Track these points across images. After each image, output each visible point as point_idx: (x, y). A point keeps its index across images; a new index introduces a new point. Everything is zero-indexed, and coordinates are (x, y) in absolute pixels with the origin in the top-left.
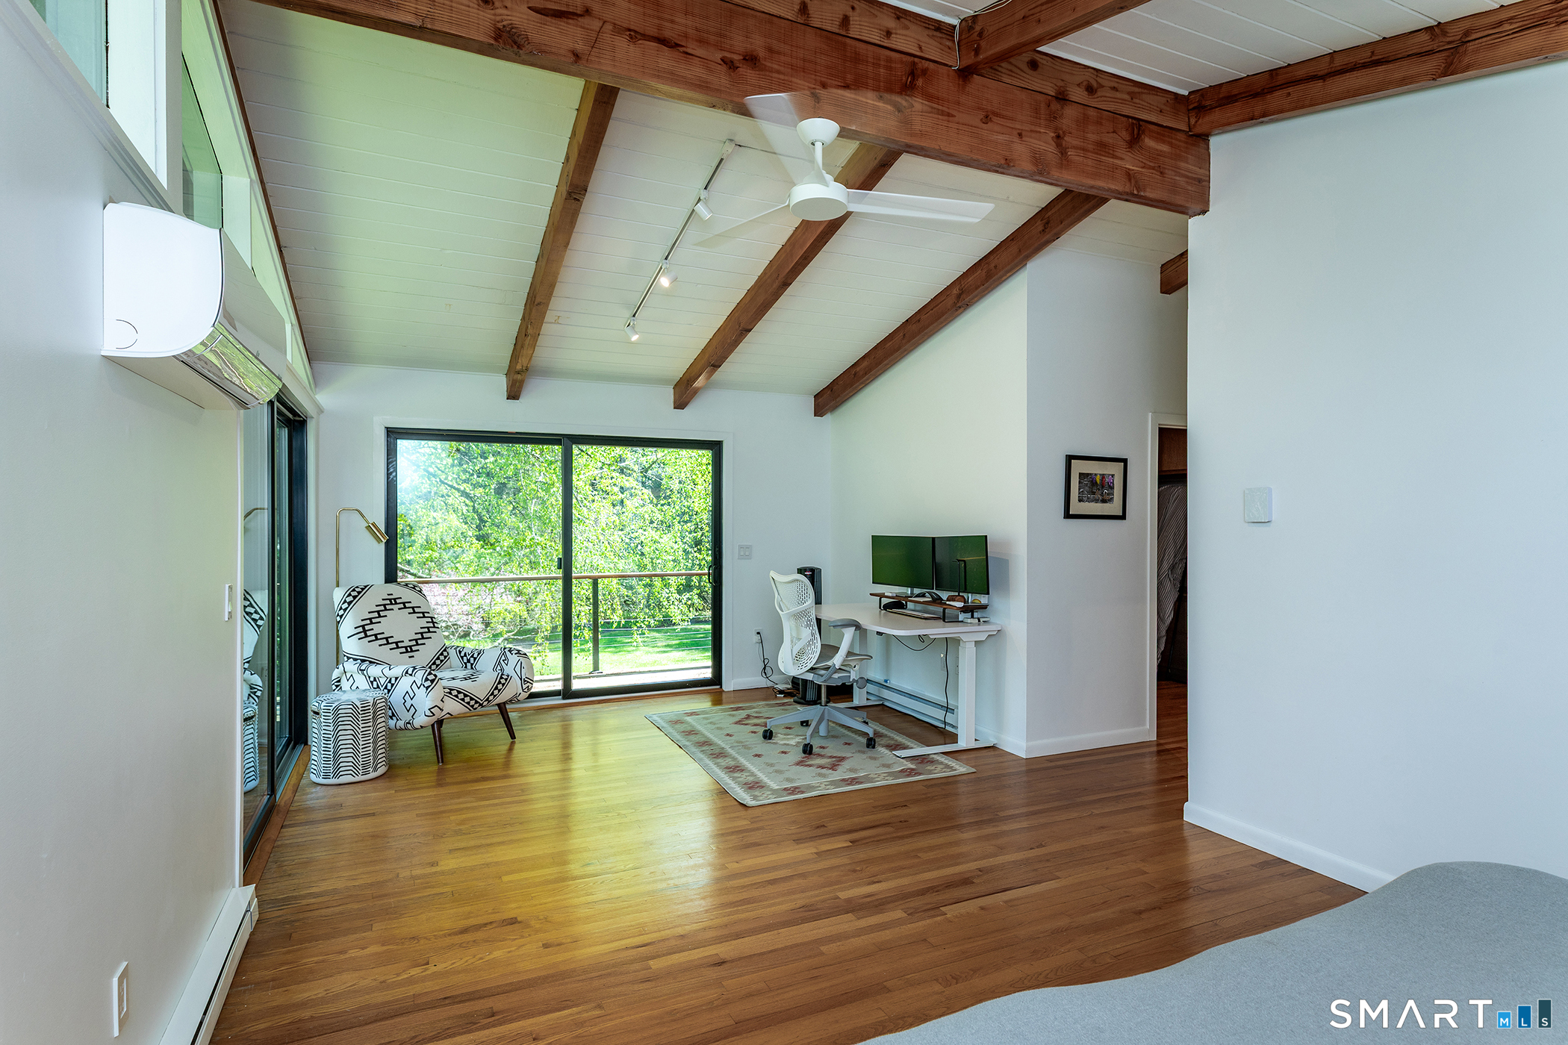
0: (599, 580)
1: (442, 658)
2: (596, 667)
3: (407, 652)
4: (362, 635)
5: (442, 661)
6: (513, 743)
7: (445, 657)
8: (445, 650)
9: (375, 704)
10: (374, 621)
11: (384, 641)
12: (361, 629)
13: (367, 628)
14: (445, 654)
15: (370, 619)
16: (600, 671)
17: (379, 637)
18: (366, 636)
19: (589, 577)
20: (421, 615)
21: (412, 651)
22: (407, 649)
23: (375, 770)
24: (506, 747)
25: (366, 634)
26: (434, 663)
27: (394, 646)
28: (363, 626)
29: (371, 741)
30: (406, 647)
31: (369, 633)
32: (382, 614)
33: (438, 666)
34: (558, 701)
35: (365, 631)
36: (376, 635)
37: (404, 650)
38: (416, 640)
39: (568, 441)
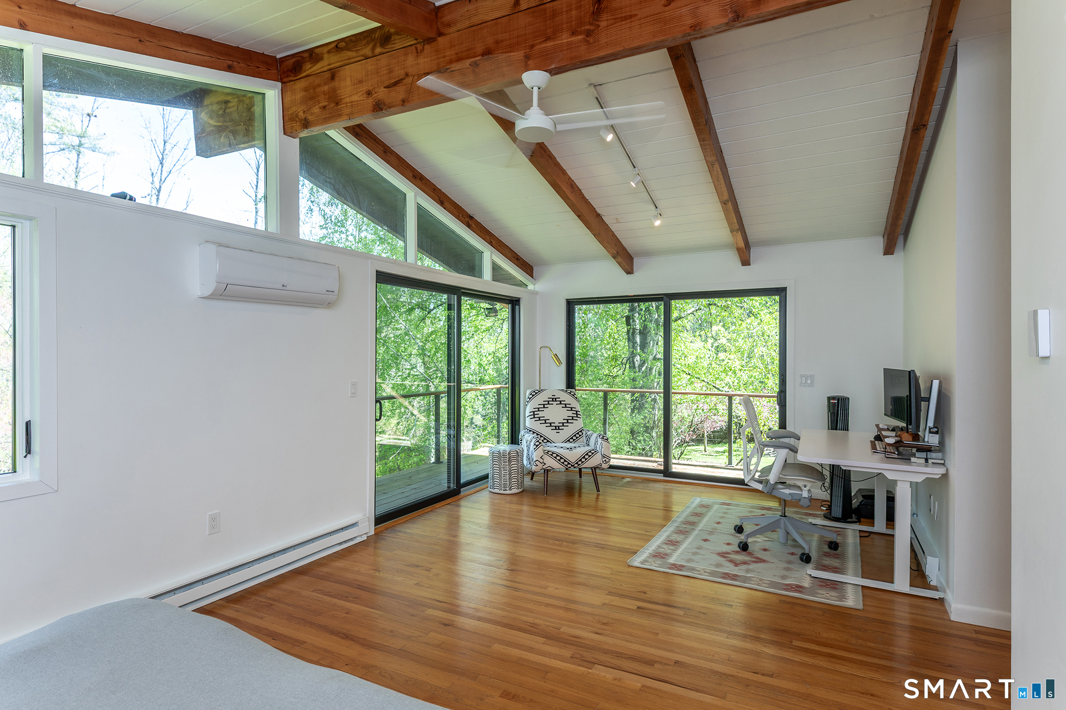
0: (734, 398)
1: (577, 436)
2: (730, 463)
3: (556, 429)
4: (532, 416)
5: (577, 438)
6: (598, 495)
7: (580, 436)
8: (581, 431)
9: (509, 453)
10: (540, 409)
11: (544, 422)
12: (532, 413)
13: (535, 413)
14: (580, 433)
15: (538, 408)
16: (733, 465)
17: (541, 419)
18: (534, 417)
19: (726, 395)
20: (570, 409)
21: (559, 429)
22: (556, 428)
23: (510, 489)
24: (595, 496)
25: (534, 416)
26: (572, 438)
27: (549, 425)
28: (534, 412)
29: (508, 473)
30: (556, 427)
31: (536, 416)
32: (546, 406)
33: (574, 440)
34: (660, 477)
35: (534, 415)
36: (539, 418)
37: (554, 428)
38: (563, 423)
39: (666, 299)
